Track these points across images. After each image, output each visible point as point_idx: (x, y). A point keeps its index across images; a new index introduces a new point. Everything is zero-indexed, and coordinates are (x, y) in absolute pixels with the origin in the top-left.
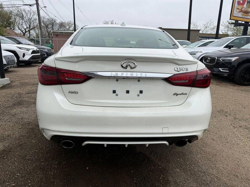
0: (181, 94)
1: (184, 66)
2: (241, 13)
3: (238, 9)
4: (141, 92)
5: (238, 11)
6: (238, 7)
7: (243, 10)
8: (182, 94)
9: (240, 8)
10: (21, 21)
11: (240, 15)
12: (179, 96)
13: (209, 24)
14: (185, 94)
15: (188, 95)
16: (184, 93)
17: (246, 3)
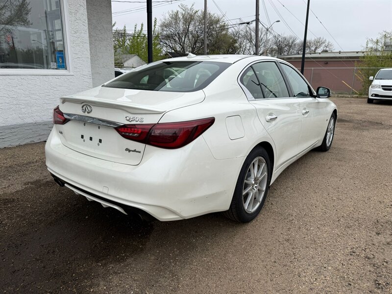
0: (133, 151)
1: (139, 115)
4: (100, 141)
8: (135, 151)
10: (248, 45)
12: (131, 152)
14: (138, 152)
15: (142, 153)
16: (137, 150)
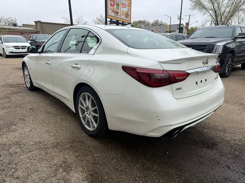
2: (113, 13)
3: (111, 9)
5: (111, 11)
6: (111, 8)
7: (114, 10)
9: (112, 9)
11: (113, 14)
13: (80, 20)
17: (115, 4)
